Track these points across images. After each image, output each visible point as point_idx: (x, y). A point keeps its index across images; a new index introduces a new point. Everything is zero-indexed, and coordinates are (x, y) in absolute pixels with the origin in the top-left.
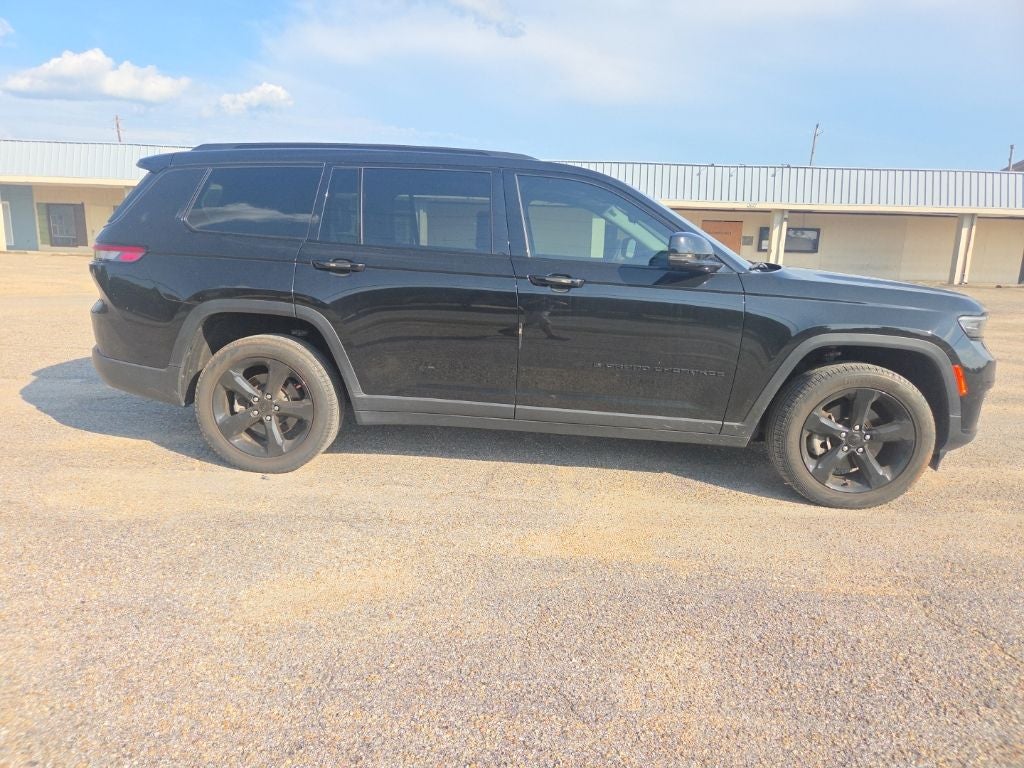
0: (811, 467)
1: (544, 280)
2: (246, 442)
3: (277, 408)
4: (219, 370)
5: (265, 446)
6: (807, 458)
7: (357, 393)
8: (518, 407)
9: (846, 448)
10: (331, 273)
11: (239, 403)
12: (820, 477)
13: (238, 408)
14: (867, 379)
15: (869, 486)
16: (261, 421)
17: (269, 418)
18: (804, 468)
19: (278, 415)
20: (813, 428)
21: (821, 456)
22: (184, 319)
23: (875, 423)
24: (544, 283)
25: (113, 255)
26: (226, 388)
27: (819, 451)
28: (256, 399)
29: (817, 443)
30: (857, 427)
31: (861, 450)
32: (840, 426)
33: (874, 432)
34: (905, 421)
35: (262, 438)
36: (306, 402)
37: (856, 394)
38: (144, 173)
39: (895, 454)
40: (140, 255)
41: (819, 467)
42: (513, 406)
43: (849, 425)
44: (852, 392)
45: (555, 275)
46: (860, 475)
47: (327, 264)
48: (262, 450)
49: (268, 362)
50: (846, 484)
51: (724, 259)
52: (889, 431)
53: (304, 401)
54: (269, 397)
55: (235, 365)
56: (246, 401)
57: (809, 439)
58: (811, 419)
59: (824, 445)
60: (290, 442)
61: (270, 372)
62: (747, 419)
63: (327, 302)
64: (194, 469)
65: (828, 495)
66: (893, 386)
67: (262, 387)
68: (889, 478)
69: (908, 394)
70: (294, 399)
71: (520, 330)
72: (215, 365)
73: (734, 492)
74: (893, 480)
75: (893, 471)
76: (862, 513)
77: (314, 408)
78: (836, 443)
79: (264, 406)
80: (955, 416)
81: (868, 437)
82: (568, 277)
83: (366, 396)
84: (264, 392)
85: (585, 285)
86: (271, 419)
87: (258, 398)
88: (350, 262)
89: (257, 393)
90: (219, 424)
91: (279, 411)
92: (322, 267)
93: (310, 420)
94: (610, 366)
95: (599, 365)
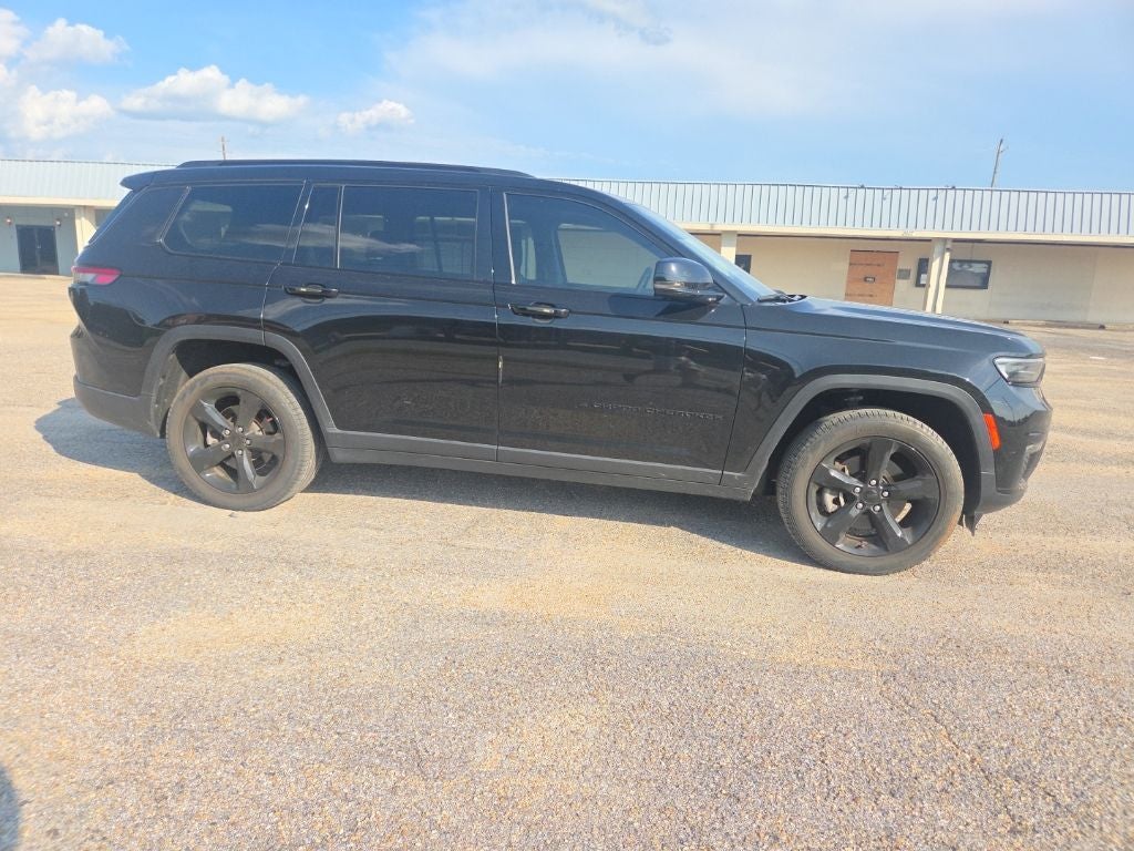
0: (819, 525)
1: (525, 309)
2: (218, 476)
3: (248, 442)
4: (190, 399)
5: (237, 481)
6: (815, 514)
7: (331, 428)
8: (500, 448)
9: (860, 505)
11: (212, 436)
12: (830, 536)
13: (211, 440)
14: (883, 428)
15: (886, 549)
16: (233, 455)
17: (240, 452)
18: (810, 524)
19: (251, 450)
20: (823, 483)
21: (832, 513)
22: (153, 344)
23: (897, 478)
24: (527, 314)
25: (90, 278)
26: (198, 420)
27: (831, 507)
28: (228, 432)
29: (828, 498)
30: (874, 482)
31: (878, 508)
32: (854, 481)
33: (893, 488)
34: (928, 477)
35: (233, 473)
36: (278, 436)
37: (871, 443)
38: (127, 191)
40: (114, 278)
41: (829, 525)
42: (496, 447)
43: (863, 478)
44: (867, 441)
45: (539, 304)
46: (876, 533)
47: (298, 289)
48: (234, 486)
49: (239, 392)
50: (861, 546)
51: (726, 289)
52: (910, 488)
54: (241, 429)
55: (206, 395)
56: (218, 434)
57: (820, 493)
58: (819, 473)
59: (836, 501)
60: (263, 478)
61: (241, 403)
62: (749, 468)
63: (298, 329)
64: (165, 503)
65: (836, 557)
66: (914, 437)
67: (234, 419)
68: (909, 540)
69: (930, 445)
70: (269, 433)
71: (501, 364)
72: (184, 395)
73: (739, 550)
74: (914, 543)
75: (913, 534)
76: (877, 579)
77: (284, 443)
78: (850, 498)
79: (236, 440)
80: (988, 472)
81: (886, 494)
82: (552, 306)
83: (338, 431)
84: (235, 424)
85: (571, 315)
86: (242, 454)
87: (230, 431)
88: (323, 287)
89: (229, 425)
90: (189, 456)
91: (251, 444)
92: (293, 292)
93: (282, 456)
94: (597, 405)
95: (584, 404)
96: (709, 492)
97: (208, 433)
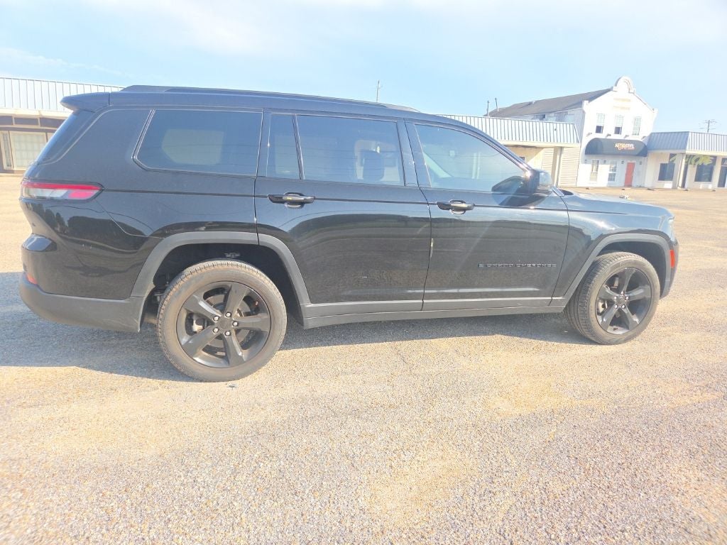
0: (600, 321)
1: (449, 205)
3: (236, 324)
4: (184, 296)
5: (225, 358)
6: (597, 316)
7: (307, 304)
8: (425, 301)
9: (616, 306)
10: (286, 205)
11: (197, 324)
12: (605, 327)
13: (196, 327)
14: (630, 262)
15: (629, 328)
16: (220, 337)
17: (228, 333)
18: (597, 322)
19: (236, 330)
20: (602, 297)
21: (603, 312)
22: (149, 252)
23: (630, 289)
24: (448, 208)
25: (59, 193)
26: (188, 311)
27: (601, 310)
28: (217, 318)
29: (600, 304)
30: (622, 293)
31: (624, 306)
32: (613, 293)
33: (631, 295)
34: (647, 286)
36: (264, 316)
37: (624, 272)
38: (71, 110)
39: (640, 307)
40: (95, 192)
42: (421, 301)
43: (618, 291)
44: (623, 270)
45: (453, 201)
46: (619, 321)
47: (284, 198)
50: (615, 329)
52: (638, 293)
53: (259, 315)
54: (229, 315)
55: (198, 290)
56: (206, 321)
57: (597, 303)
58: (601, 290)
59: (604, 306)
60: (249, 351)
61: (231, 293)
62: (565, 294)
63: (286, 230)
65: (608, 338)
67: (222, 307)
68: (638, 322)
70: (248, 314)
71: (432, 244)
72: (180, 292)
74: (640, 323)
75: (638, 317)
77: (271, 321)
78: (611, 303)
79: (224, 324)
80: (667, 280)
81: (627, 298)
82: (462, 202)
83: (312, 305)
84: (223, 311)
85: (475, 208)
86: (230, 334)
87: (219, 317)
88: (301, 195)
89: (217, 313)
90: (182, 344)
91: (238, 325)
92: (278, 200)
93: (268, 331)
94: (489, 265)
95: (481, 265)
96: (541, 311)
97: (194, 321)
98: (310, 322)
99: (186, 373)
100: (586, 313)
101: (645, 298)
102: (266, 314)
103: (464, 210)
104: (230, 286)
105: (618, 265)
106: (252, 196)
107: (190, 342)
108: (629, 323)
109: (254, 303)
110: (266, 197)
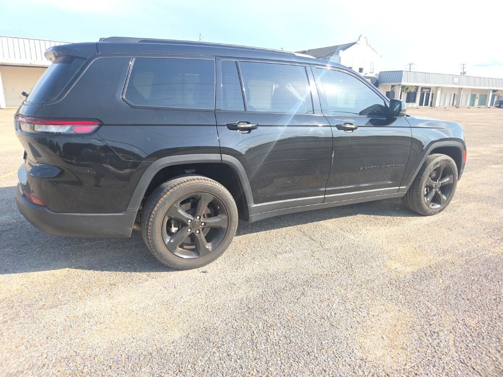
1: (343, 127)
3: (203, 224)
4: (167, 206)
5: (196, 250)
7: (252, 205)
8: (326, 196)
9: (435, 190)
10: (239, 131)
11: (175, 227)
12: (428, 204)
13: (174, 229)
14: (443, 160)
15: (441, 204)
16: (192, 235)
17: (198, 232)
18: (424, 201)
21: (427, 194)
25: (65, 129)
26: (169, 217)
27: (425, 193)
28: (190, 221)
29: (425, 189)
30: (438, 181)
31: (438, 190)
33: (442, 182)
39: (448, 189)
41: (428, 200)
42: (324, 196)
43: (435, 180)
44: (439, 166)
45: (346, 124)
46: (436, 200)
47: (238, 126)
50: (433, 205)
52: (446, 180)
53: (220, 216)
54: (198, 218)
56: (181, 224)
58: (428, 180)
59: (427, 190)
62: (407, 184)
65: (430, 211)
67: (194, 212)
68: (446, 199)
70: (209, 216)
71: (333, 155)
72: (164, 203)
75: (446, 196)
77: (229, 220)
78: (431, 188)
79: (195, 225)
81: (440, 184)
82: (351, 124)
83: (256, 205)
84: (194, 215)
85: (359, 128)
86: (200, 232)
87: (191, 220)
88: (248, 123)
89: (190, 217)
90: (166, 243)
91: (205, 225)
92: (233, 127)
93: (226, 227)
94: (366, 168)
95: (361, 169)
96: (392, 197)
97: (173, 225)
98: (254, 217)
99: (169, 265)
100: (419, 197)
101: (450, 183)
102: (224, 215)
103: (352, 129)
104: (200, 196)
105: (437, 163)
106: (214, 125)
107: (172, 241)
108: (441, 200)
109: (216, 207)
110: (225, 125)
